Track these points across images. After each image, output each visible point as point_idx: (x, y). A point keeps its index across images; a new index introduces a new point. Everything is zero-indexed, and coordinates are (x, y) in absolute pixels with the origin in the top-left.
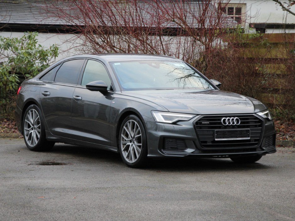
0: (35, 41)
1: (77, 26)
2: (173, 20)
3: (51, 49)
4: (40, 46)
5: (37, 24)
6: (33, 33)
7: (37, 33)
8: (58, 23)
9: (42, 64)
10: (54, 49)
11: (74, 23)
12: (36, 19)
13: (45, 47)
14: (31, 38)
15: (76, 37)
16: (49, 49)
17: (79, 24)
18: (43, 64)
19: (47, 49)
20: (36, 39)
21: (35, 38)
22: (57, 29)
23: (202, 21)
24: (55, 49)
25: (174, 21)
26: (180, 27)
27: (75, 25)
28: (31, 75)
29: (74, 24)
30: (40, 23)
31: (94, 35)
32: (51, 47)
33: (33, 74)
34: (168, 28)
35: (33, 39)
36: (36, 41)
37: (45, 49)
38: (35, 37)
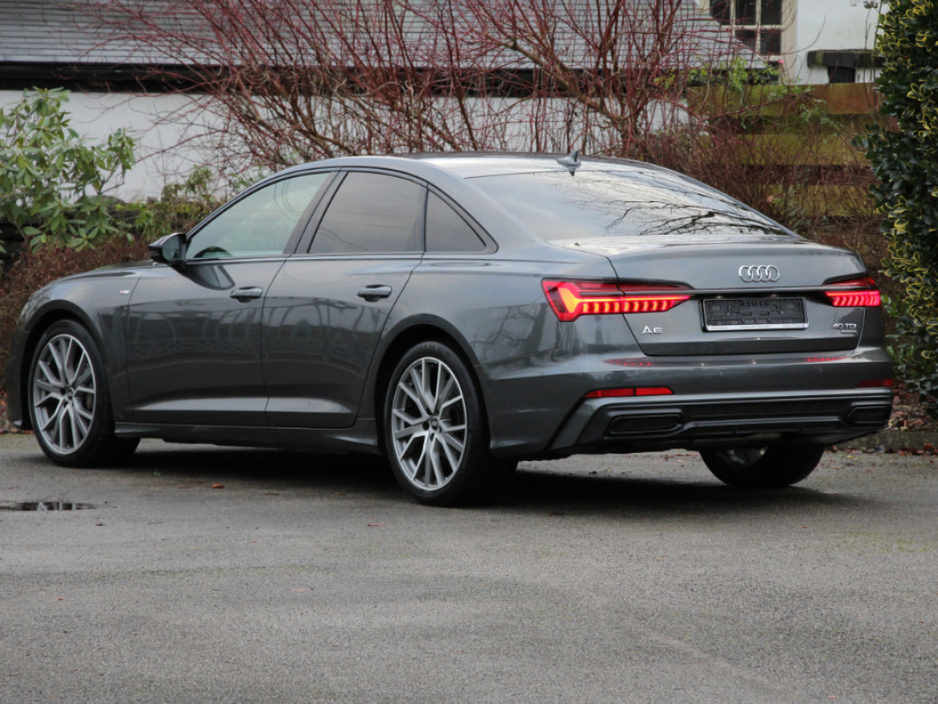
0: (60, 118)
1: (197, 67)
2: (511, 44)
3: (110, 144)
4: (74, 134)
5: (72, 64)
6: (53, 94)
7: (68, 94)
8: (138, 58)
9: (81, 194)
10: (119, 145)
11: (186, 57)
12: (75, 46)
13: (90, 139)
14: (44, 109)
15: (192, 106)
16: (103, 145)
17: (202, 61)
18: (84, 193)
19: (96, 144)
20: (63, 114)
21: (61, 110)
22: (137, 78)
23: (605, 46)
24: (123, 145)
25: (515, 48)
26: (538, 66)
27: (190, 65)
28: (43, 230)
29: (187, 62)
30: (84, 60)
32: (110, 138)
33: (49, 226)
35: (54, 111)
36: (65, 118)
37: (88, 145)
38: (58, 105)
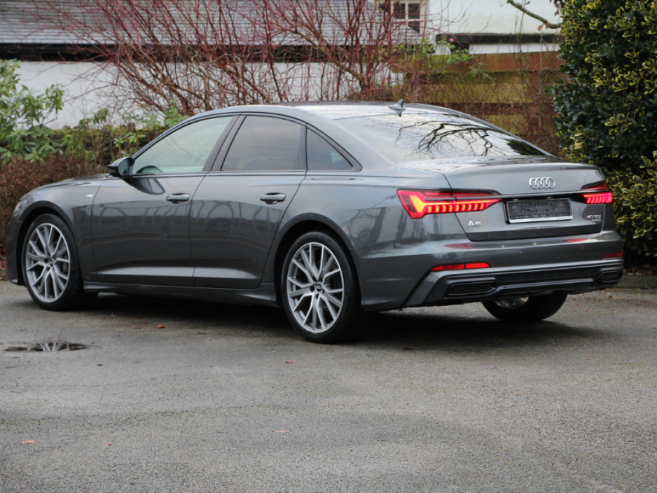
0: (14, 78)
1: (99, 46)
2: (294, 29)
3: (47, 94)
4: (25, 88)
5: (16, 44)
6: (11, 63)
7: (19, 63)
8: (60, 41)
9: (30, 126)
10: (54, 95)
11: (92, 39)
12: (16, 34)
13: (36, 91)
14: (5, 73)
15: (99, 68)
16: (43, 95)
17: (102, 42)
18: (32, 124)
19: (38, 94)
20: (16, 75)
21: (15, 73)
22: (59, 52)
23: (352, 31)
24: (57, 95)
25: (296, 32)
26: (310, 44)
27: (95, 45)
28: (8, 149)
29: (92, 42)
30: (24, 41)
31: (136, 65)
32: (47, 90)
33: (13, 146)
34: (285, 47)
35: (11, 74)
36: (17, 78)
37: (35, 95)
38: (13, 70)
